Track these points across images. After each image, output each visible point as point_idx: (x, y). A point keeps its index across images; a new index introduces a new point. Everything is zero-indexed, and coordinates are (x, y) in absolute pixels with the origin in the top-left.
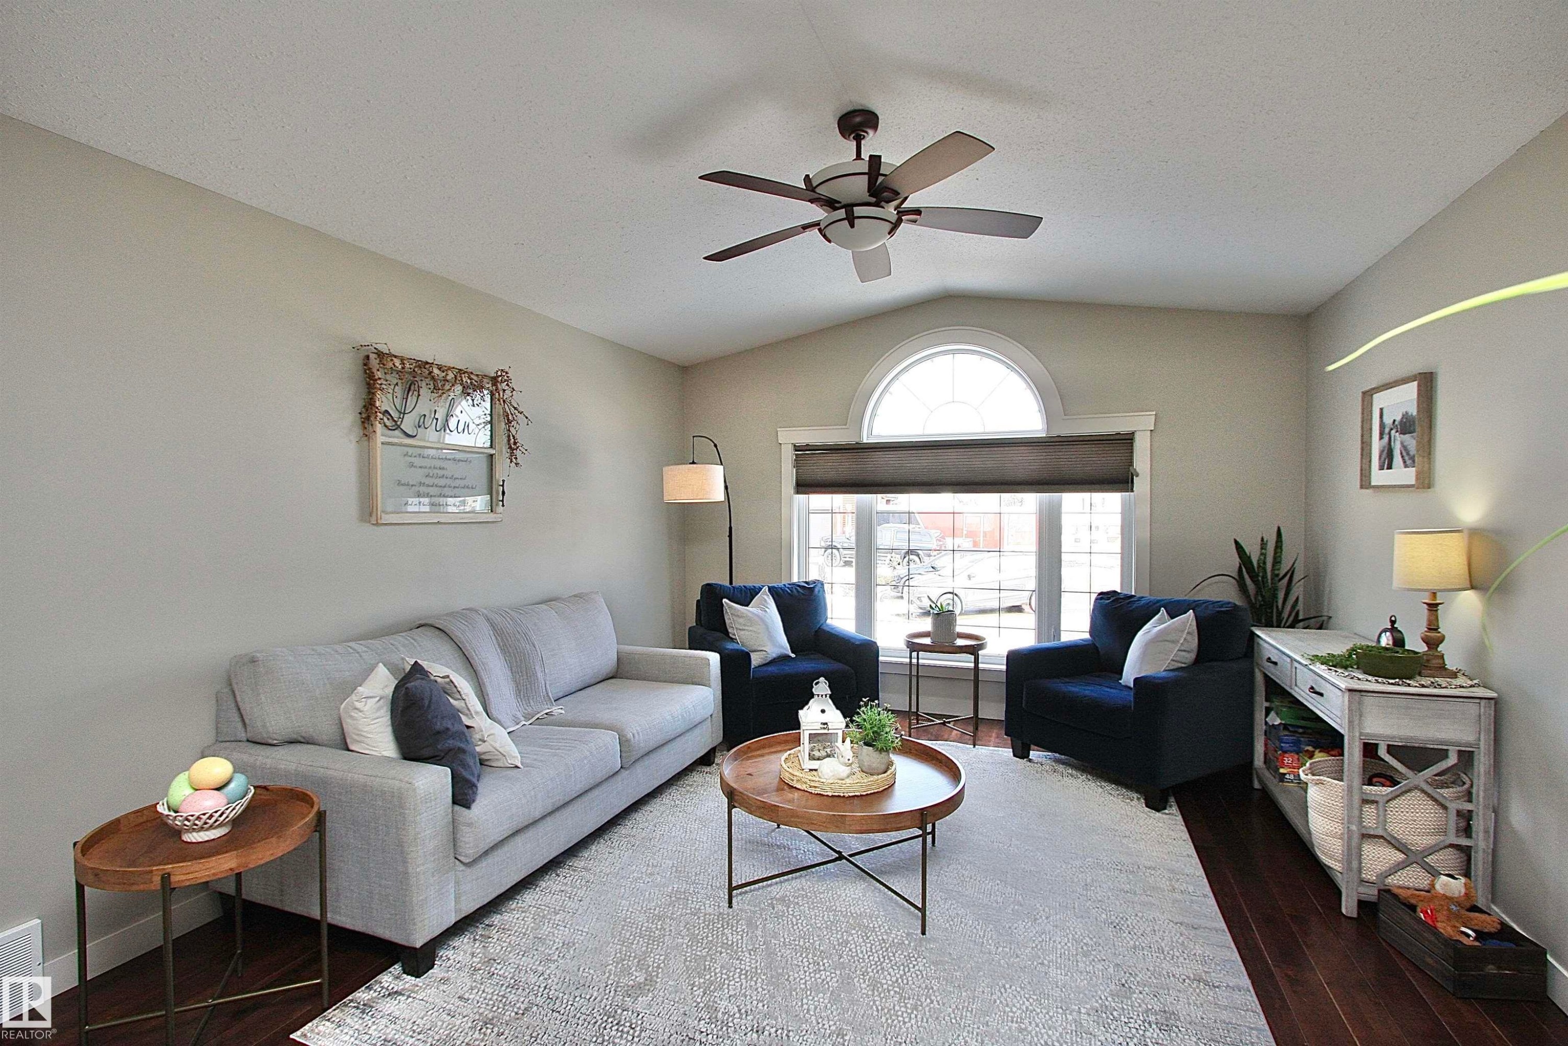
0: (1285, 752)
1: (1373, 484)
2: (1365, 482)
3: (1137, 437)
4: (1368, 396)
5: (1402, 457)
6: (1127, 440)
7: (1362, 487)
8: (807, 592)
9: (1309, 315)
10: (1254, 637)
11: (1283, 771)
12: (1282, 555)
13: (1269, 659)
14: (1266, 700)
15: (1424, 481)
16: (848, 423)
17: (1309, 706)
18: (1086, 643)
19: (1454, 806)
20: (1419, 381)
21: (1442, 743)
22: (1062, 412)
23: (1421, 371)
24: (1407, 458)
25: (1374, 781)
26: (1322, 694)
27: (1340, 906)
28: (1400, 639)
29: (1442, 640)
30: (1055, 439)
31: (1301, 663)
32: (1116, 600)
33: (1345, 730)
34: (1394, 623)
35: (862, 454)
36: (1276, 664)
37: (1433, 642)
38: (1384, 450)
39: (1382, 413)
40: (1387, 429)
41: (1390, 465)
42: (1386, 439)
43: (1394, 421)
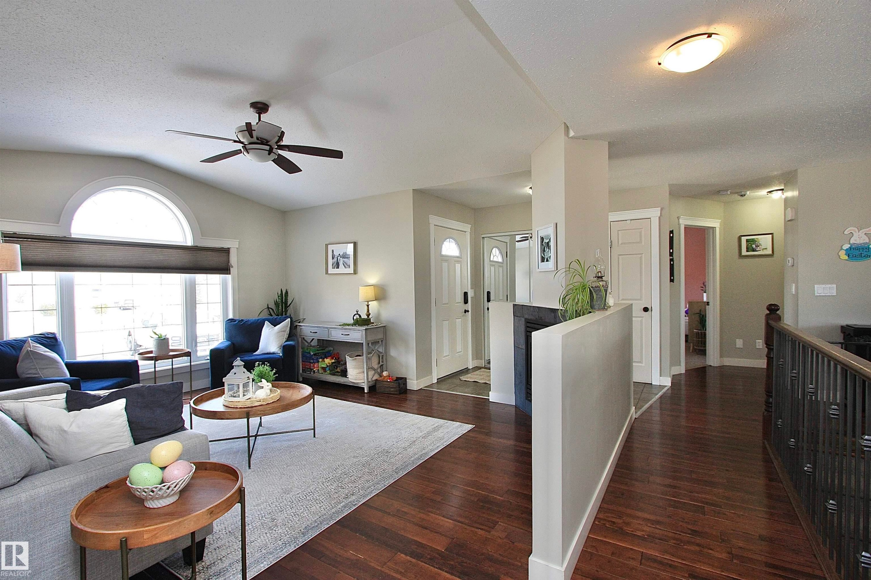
0: (315, 363)
1: (329, 273)
2: (327, 272)
3: (231, 250)
4: (327, 246)
5: (344, 265)
6: (226, 251)
7: (326, 274)
8: (53, 340)
9: (286, 212)
10: (298, 327)
11: (314, 370)
12: (288, 299)
13: (311, 332)
14: (302, 349)
15: (355, 272)
16: (60, 223)
17: (341, 340)
18: (229, 343)
19: (381, 355)
20: (353, 244)
21: (378, 339)
22: (200, 235)
23: (353, 241)
24: (346, 265)
25: (369, 353)
26: (349, 335)
27: (364, 391)
28: (360, 316)
29: (370, 314)
30: (195, 248)
31: (335, 328)
32: (239, 321)
33: (364, 341)
34: (357, 312)
35: (70, 245)
36: (316, 332)
37: (368, 315)
38: (334, 263)
39: (333, 251)
40: (336, 257)
41: (338, 267)
42: (335, 259)
43: (339, 254)
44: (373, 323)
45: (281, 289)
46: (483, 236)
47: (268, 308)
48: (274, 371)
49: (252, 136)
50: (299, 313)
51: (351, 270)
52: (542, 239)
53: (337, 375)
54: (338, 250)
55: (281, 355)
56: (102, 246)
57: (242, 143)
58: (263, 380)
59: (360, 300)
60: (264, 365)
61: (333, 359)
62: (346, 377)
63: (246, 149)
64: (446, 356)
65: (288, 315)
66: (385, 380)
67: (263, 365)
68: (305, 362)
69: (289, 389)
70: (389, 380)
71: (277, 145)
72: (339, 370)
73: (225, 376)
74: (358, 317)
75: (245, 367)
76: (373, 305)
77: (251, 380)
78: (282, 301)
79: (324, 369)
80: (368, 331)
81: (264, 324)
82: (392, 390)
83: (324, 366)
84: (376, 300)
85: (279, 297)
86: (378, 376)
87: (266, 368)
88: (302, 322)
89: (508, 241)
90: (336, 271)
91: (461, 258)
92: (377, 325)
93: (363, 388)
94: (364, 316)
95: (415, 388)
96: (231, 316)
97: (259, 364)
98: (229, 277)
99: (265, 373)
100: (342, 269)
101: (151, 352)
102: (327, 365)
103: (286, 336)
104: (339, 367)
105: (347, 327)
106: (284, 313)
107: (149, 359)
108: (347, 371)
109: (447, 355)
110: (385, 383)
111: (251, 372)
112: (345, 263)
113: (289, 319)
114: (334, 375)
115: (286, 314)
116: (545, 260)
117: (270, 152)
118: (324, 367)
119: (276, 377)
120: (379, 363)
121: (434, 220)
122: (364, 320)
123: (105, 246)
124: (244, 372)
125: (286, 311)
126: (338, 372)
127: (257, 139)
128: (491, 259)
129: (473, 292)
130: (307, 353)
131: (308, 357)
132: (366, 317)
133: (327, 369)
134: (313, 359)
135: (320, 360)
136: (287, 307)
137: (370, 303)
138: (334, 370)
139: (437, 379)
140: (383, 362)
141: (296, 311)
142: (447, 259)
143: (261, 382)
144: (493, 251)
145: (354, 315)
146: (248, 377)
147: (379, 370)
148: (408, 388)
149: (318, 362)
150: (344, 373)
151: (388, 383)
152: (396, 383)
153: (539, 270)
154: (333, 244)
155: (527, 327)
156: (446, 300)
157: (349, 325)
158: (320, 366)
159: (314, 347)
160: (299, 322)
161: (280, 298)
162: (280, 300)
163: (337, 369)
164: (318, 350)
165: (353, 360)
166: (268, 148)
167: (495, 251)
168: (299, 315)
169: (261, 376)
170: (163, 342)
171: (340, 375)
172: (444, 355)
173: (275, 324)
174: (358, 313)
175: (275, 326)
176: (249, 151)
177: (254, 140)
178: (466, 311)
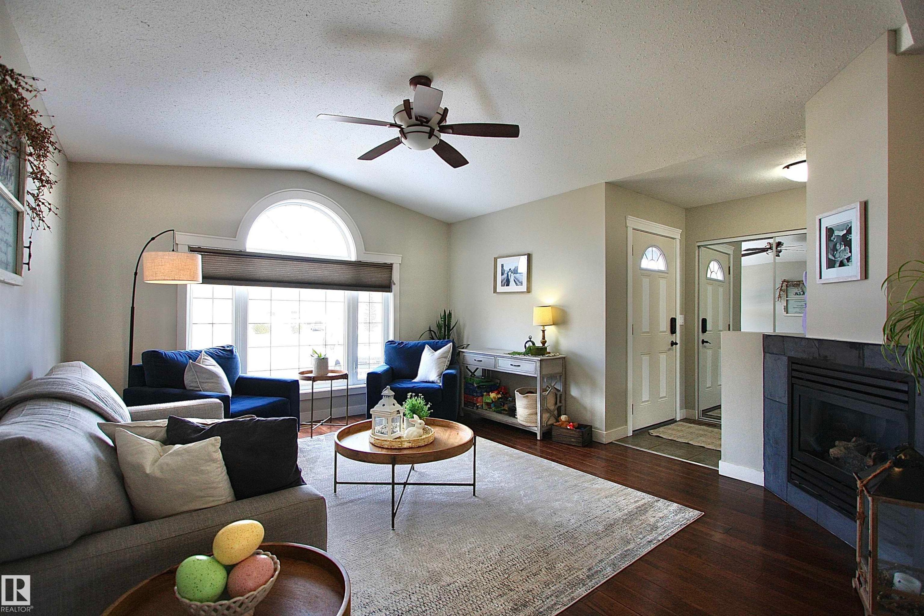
0: (478, 397)
1: (497, 291)
2: (495, 291)
3: (394, 266)
4: (496, 260)
5: (515, 282)
6: (389, 267)
7: (494, 292)
8: (229, 353)
9: (451, 224)
10: (461, 353)
11: (478, 405)
12: (452, 321)
13: (475, 360)
14: (465, 379)
15: (529, 291)
16: (237, 237)
17: (510, 372)
18: (388, 367)
19: (559, 394)
20: (526, 256)
21: (556, 374)
22: (364, 249)
23: (527, 253)
24: (517, 282)
25: (544, 390)
26: (519, 366)
27: (537, 437)
28: (534, 344)
29: (546, 342)
30: (359, 263)
31: (503, 357)
32: (399, 344)
33: (538, 375)
34: (530, 338)
35: (245, 259)
36: (481, 361)
37: (544, 343)
38: (504, 279)
39: (502, 266)
40: (506, 272)
41: (508, 285)
42: (505, 275)
43: (510, 269)
44: (549, 353)
45: (445, 311)
46: (699, 244)
47: (430, 330)
48: (429, 406)
49: (410, 118)
50: (463, 338)
51: (524, 288)
52: (830, 231)
53: (504, 414)
54: (509, 264)
55: (441, 384)
56: (272, 261)
57: (399, 126)
58: (414, 415)
59: (534, 324)
60: (418, 398)
61: (498, 393)
62: (515, 417)
63: (404, 133)
64: (645, 401)
65: (451, 338)
66: (564, 426)
67: (416, 397)
68: (467, 394)
69: (446, 428)
70: (569, 427)
71: (439, 127)
72: (506, 407)
73: (373, 408)
74: (531, 345)
75: (395, 398)
76: (551, 331)
77: (402, 414)
78: (445, 322)
79: (488, 404)
80: (543, 363)
81: (424, 348)
82: (573, 440)
83: (489, 401)
84: (554, 324)
85: (441, 318)
86: (555, 421)
87: (419, 401)
88: (466, 348)
89: (731, 252)
90: (506, 289)
91: (668, 273)
92: (555, 356)
93: (536, 434)
94: (539, 344)
95: (605, 441)
96: (391, 338)
97: (411, 395)
98: (390, 295)
99: (418, 407)
100: (513, 287)
101: (311, 372)
102: (492, 400)
103: (447, 363)
104: (507, 404)
105: (518, 356)
106: (447, 337)
107: (307, 379)
108: (515, 410)
109: (647, 400)
110: (564, 430)
111: (402, 405)
112: (516, 278)
113: (451, 343)
114: (501, 413)
115: (448, 338)
116: (838, 264)
117: (431, 134)
118: (489, 403)
119: (431, 413)
120: (556, 404)
121: (633, 222)
122: (538, 349)
123: (275, 261)
124: (394, 405)
125: (449, 335)
126: (504, 410)
127: (417, 119)
128: (708, 276)
129: (683, 318)
130: (470, 384)
131: (471, 389)
132: (541, 345)
133: (492, 405)
134: (477, 393)
135: (485, 394)
136: (449, 330)
137: (546, 328)
138: (500, 408)
139: (633, 431)
140: (560, 402)
141: (460, 335)
142: (649, 273)
143: (413, 418)
144: (710, 265)
145: (526, 343)
146: (398, 411)
147: (556, 412)
148: (593, 440)
149: (482, 396)
150: (512, 412)
151: (566, 431)
152: (579, 432)
153: (822, 281)
154: (503, 257)
155: (793, 370)
156: (645, 328)
157: (519, 354)
158: (484, 401)
159: (478, 377)
160: (463, 348)
161: (443, 320)
162: (443, 322)
163: (503, 406)
164: (482, 382)
165: (524, 397)
166: (427, 129)
167: (714, 266)
168: (463, 340)
169: (414, 410)
170: (322, 362)
171: (507, 414)
172: (643, 400)
173: (435, 348)
174: (532, 340)
175: (436, 351)
176: (407, 135)
177: (414, 120)
178: (673, 344)
